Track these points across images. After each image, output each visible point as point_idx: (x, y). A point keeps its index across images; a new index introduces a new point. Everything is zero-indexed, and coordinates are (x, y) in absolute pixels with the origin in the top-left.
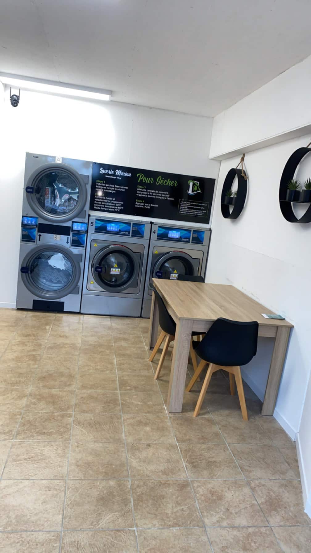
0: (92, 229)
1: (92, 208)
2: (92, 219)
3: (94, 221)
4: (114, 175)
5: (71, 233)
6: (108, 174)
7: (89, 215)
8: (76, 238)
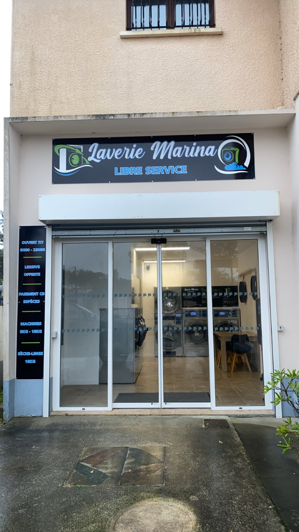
0: (184, 315)
1: (183, 307)
2: (184, 311)
3: (184, 312)
4: (191, 291)
5: (175, 319)
6: (188, 291)
7: (182, 310)
8: (177, 321)
